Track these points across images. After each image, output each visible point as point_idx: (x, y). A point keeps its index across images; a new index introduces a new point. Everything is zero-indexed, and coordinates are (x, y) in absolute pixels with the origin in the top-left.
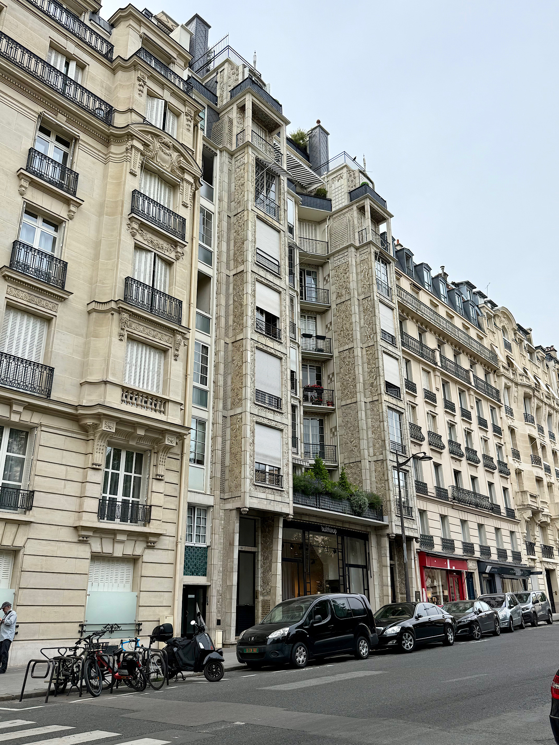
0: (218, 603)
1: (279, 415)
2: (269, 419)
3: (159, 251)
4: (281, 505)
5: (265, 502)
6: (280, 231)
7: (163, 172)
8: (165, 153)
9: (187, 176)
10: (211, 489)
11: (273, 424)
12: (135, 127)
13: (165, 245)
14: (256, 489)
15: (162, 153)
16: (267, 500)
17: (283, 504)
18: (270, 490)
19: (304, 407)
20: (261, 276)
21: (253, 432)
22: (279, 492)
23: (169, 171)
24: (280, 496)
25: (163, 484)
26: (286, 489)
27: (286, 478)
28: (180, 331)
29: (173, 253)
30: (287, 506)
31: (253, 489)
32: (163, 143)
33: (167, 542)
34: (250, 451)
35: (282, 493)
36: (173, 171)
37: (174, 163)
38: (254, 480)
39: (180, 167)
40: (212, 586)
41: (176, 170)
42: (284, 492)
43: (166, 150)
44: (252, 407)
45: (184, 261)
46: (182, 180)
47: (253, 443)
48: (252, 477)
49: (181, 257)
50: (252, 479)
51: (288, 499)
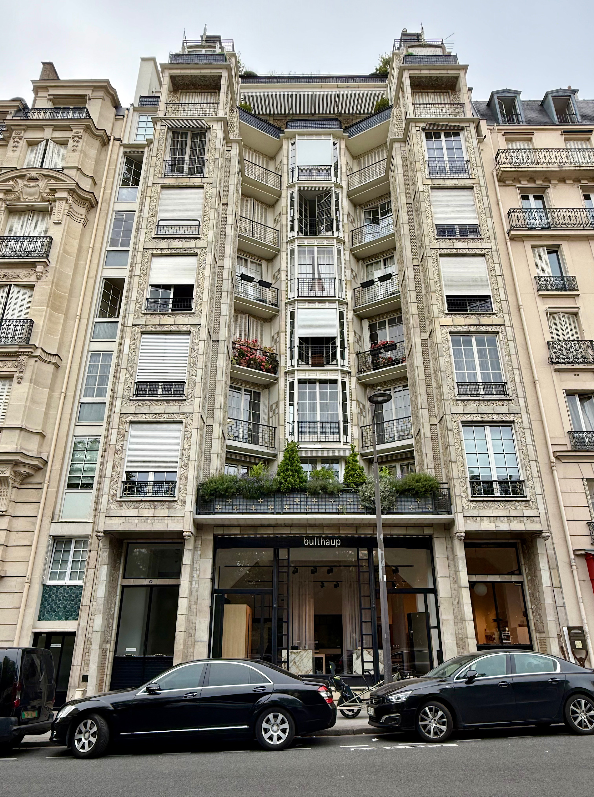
0: (87, 654)
1: (177, 403)
2: (156, 414)
3: (15, 280)
4: (166, 520)
5: (136, 520)
6: (203, 186)
7: (33, 205)
8: (30, 187)
9: (59, 195)
10: (94, 515)
11: (165, 417)
13: (24, 272)
14: (121, 506)
15: (27, 189)
16: (139, 518)
17: (173, 518)
18: (148, 504)
19: (359, 378)
20: (161, 249)
21: (122, 436)
22: (167, 503)
23: (39, 200)
24: (167, 508)
25: (6, 519)
26: (182, 498)
27: (182, 483)
28: (22, 352)
29: (33, 276)
30: (182, 521)
31: (114, 506)
32: (30, 179)
33: (13, 583)
34: (116, 460)
35: (172, 504)
36: (43, 198)
37: (41, 191)
38: (118, 495)
39: (51, 190)
40: (80, 632)
41: (46, 195)
42: (176, 503)
43: (33, 184)
44: (126, 405)
45: (48, 278)
46: (55, 201)
47: (122, 448)
48: (115, 492)
49: (43, 275)
50: (115, 495)
51: (183, 511)
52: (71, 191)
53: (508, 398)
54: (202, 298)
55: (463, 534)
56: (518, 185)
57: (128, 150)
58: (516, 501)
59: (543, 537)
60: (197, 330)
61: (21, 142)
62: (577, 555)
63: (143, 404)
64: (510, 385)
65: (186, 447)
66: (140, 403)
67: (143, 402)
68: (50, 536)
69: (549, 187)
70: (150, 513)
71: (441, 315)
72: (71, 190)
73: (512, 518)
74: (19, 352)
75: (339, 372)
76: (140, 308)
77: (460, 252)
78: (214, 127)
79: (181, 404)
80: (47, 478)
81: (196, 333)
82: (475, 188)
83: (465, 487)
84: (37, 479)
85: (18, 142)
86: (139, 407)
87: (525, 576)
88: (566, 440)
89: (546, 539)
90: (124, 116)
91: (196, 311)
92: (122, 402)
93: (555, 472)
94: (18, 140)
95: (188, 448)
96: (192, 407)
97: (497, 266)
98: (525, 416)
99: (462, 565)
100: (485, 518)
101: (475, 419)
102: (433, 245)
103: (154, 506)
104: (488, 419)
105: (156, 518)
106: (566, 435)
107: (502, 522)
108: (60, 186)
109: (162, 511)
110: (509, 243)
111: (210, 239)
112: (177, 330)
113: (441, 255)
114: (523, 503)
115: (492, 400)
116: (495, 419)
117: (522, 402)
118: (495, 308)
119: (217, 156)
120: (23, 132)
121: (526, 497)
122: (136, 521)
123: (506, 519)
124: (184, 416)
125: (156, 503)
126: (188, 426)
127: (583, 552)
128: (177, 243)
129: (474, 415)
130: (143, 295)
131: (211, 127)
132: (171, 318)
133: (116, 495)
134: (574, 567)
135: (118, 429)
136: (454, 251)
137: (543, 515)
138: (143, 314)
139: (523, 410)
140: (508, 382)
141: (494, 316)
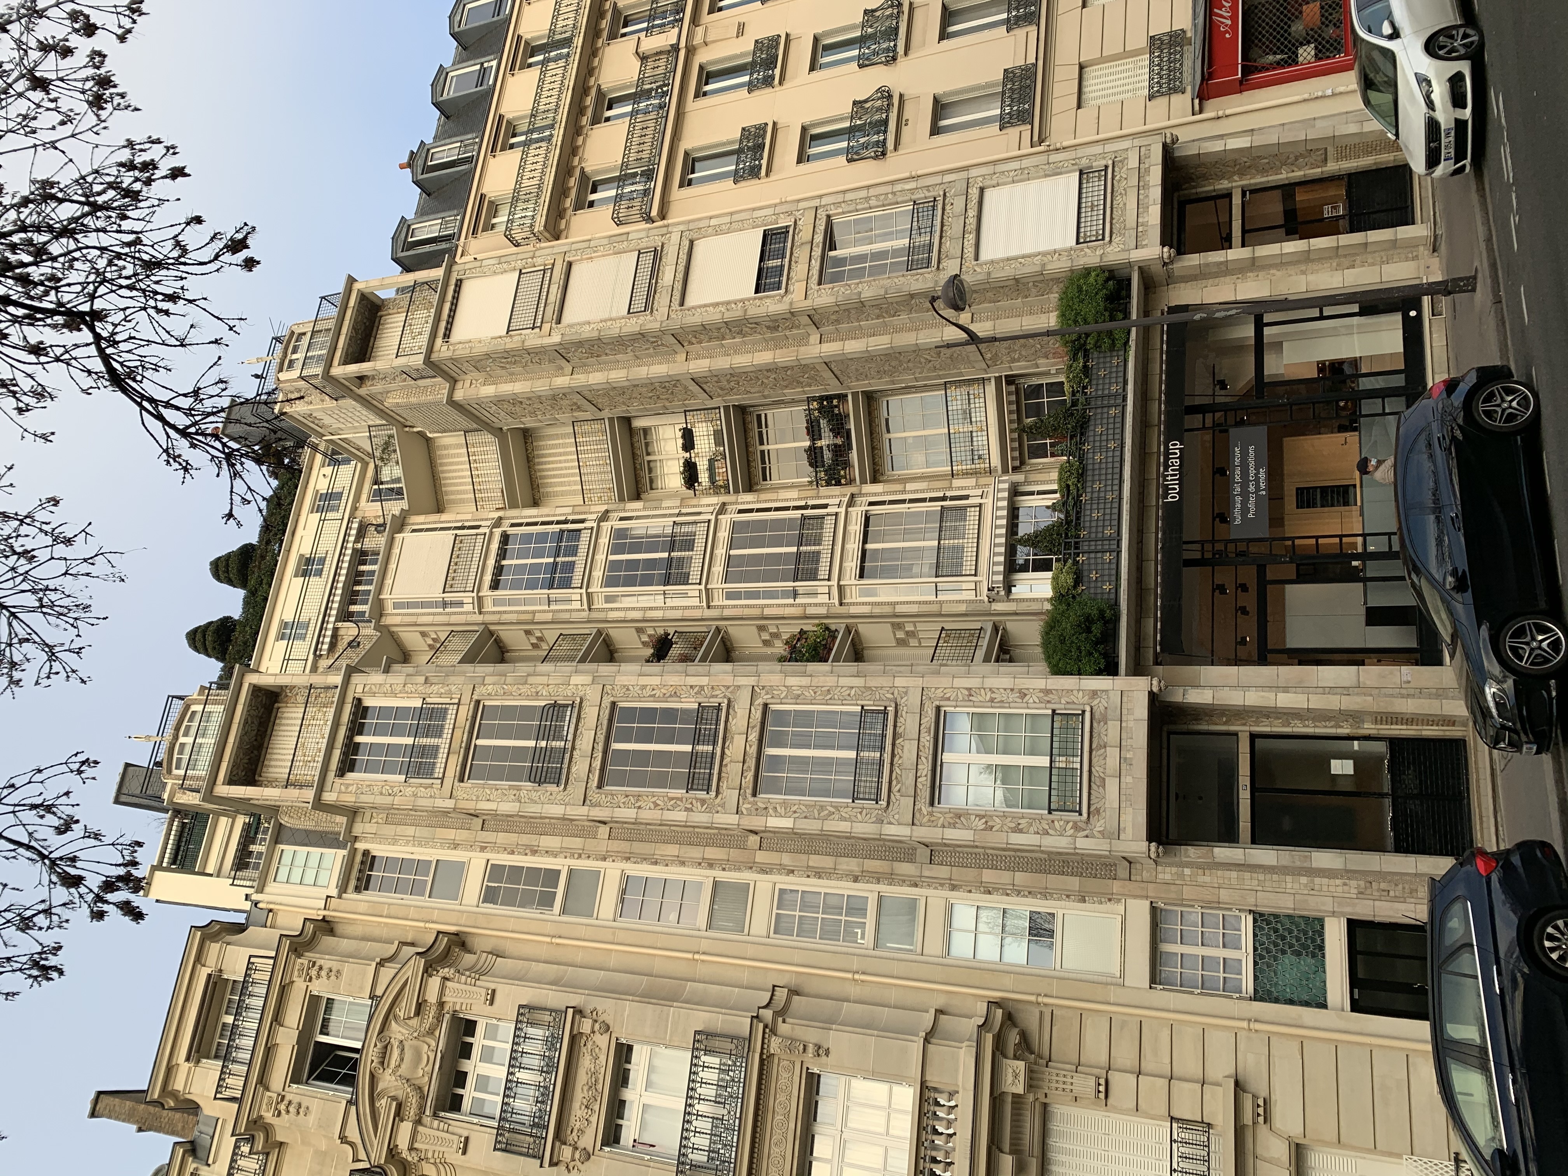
0: (1392, 893)
1: (902, 720)
3: (601, 1081)
4: (1129, 724)
5: (1127, 780)
8: (402, 1060)
9: (432, 996)
10: (1110, 900)
12: (372, 1146)
13: (585, 1063)
14: (1098, 813)
15: (403, 1066)
16: (1123, 773)
17: (1124, 712)
19: (863, 481)
20: (589, 771)
21: (958, 817)
22: (1095, 725)
23: (433, 1044)
24: (1106, 723)
25: (1114, 1077)
26: (1087, 697)
27: (1057, 700)
28: (762, 1048)
29: (598, 1043)
30: (1130, 694)
31: (1098, 825)
32: (382, 1063)
33: (1251, 1059)
34: (1006, 828)
35: (1097, 715)
36: (431, 1032)
37: (416, 1034)
38: (1078, 818)
39: (418, 1013)
40: (1348, 910)
41: (427, 1025)
42: (1095, 708)
43: (396, 1053)
44: (896, 817)
45: (606, 1007)
46: (441, 1004)
47: (984, 817)
48: (1071, 824)
49: (601, 1019)
50: (1076, 827)
51: (1111, 694)
52: (428, 970)
53: (941, 198)
54: (702, 687)
55: (1166, 249)
56: (570, 212)
57: (353, 883)
58: (1113, 179)
59: (1173, 143)
60: (763, 692)
61: (289, 1097)
62: (1201, 112)
63: (898, 783)
64: (919, 195)
65: (988, 698)
66: (895, 789)
67: (894, 783)
68: (1151, 988)
69: (582, 168)
70: (1113, 754)
71: (787, 299)
72: (426, 971)
73: (1141, 184)
74: (762, 1054)
75: (850, 509)
76: (703, 802)
77: (680, 276)
78: (359, 689)
79: (903, 711)
80: (1033, 998)
81: (767, 694)
82: (571, 259)
83: (1087, 250)
84: (1030, 1021)
85: (290, 1103)
86: (903, 790)
87: (1234, 184)
88: (1013, 132)
89: (1175, 140)
90: (270, 911)
91: (725, 697)
92: (890, 823)
93: (1065, 144)
94: (286, 1102)
95: (989, 694)
96: (910, 693)
97: (713, 222)
98: (974, 172)
99: (1216, 257)
100: (1140, 220)
101: (973, 242)
102: (663, 315)
103: (1100, 747)
104: (975, 223)
105: (1123, 743)
106: (1004, 132)
107: (1147, 196)
108: (414, 990)
109: (1111, 732)
110: (670, 221)
111: (588, 679)
112: (758, 729)
113: (682, 304)
114: (1116, 169)
115: (943, 218)
116: (975, 214)
117: (948, 178)
118: (784, 222)
119: (422, 679)
120: (268, 1094)
121: (1106, 167)
122: (1129, 779)
123: (1141, 192)
124: (927, 704)
125: (1094, 746)
126: (947, 695)
127: (1197, 101)
128: (585, 740)
129: (966, 243)
130: (677, 799)
131: (357, 695)
132: (732, 742)
133: (1075, 823)
134: (1220, 113)
135: (943, 826)
136: (678, 286)
137: (1137, 142)
138: (717, 796)
139: (964, 175)
140: (913, 197)
141: (800, 223)
